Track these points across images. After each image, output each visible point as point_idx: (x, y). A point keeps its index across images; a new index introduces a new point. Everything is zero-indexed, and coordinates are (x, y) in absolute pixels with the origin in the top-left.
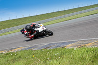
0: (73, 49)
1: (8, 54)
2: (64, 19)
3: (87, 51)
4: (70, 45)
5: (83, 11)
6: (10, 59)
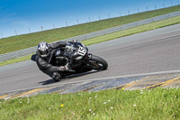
0: (138, 92)
1: (13, 102)
2: (119, 34)
3: (165, 96)
4: (132, 83)
5: (156, 18)
6: (17, 111)
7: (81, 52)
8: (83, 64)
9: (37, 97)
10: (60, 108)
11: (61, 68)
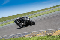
0: (29, 38)
3: (38, 39)
7: (28, 19)
8: (29, 23)
11: (23, 24)
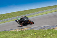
9: (27, 30)
10: (35, 34)
